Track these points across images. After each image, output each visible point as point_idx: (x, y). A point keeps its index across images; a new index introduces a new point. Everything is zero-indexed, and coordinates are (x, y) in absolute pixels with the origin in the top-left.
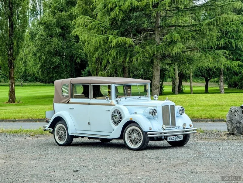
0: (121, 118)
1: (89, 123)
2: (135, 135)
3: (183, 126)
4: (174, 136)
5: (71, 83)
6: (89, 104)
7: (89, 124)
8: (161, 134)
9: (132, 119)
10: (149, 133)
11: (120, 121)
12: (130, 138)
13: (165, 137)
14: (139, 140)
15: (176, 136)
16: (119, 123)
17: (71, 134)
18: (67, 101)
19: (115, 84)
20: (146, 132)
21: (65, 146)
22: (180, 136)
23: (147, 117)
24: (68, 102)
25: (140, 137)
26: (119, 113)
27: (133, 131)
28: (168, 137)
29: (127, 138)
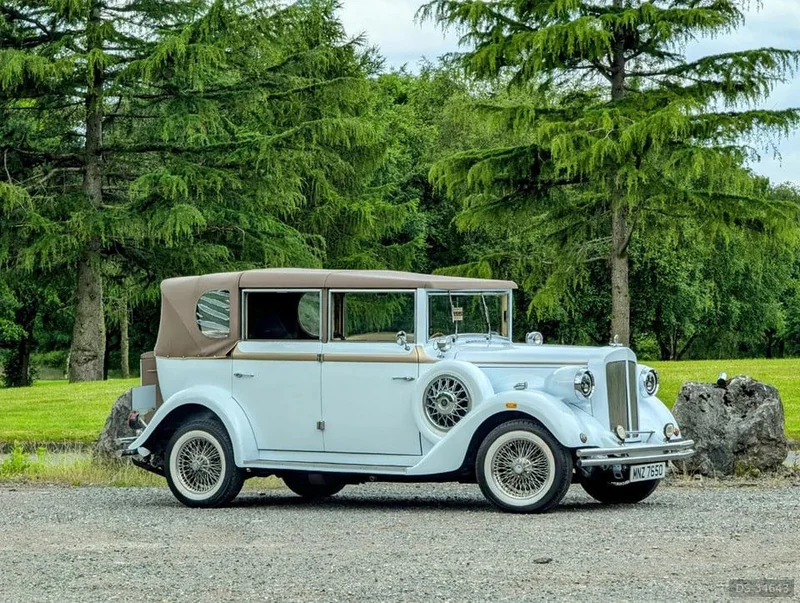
0: (464, 404)
1: (320, 426)
2: (522, 463)
3: (665, 432)
4: (646, 466)
5: (240, 289)
6: (320, 358)
7: (319, 428)
8: (611, 456)
9: (515, 406)
10: (582, 451)
11: (463, 413)
12: (503, 470)
13: (622, 465)
14: (538, 478)
15: (651, 465)
16: (457, 419)
17: (245, 462)
18: (223, 348)
19: (431, 288)
20: (573, 451)
21: (216, 507)
22: (659, 464)
23: (562, 398)
24: (229, 355)
25: (544, 465)
26: (459, 387)
27: (514, 447)
28: (633, 468)
29: (493, 471)
